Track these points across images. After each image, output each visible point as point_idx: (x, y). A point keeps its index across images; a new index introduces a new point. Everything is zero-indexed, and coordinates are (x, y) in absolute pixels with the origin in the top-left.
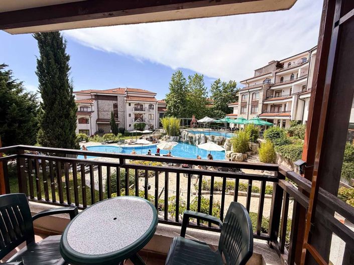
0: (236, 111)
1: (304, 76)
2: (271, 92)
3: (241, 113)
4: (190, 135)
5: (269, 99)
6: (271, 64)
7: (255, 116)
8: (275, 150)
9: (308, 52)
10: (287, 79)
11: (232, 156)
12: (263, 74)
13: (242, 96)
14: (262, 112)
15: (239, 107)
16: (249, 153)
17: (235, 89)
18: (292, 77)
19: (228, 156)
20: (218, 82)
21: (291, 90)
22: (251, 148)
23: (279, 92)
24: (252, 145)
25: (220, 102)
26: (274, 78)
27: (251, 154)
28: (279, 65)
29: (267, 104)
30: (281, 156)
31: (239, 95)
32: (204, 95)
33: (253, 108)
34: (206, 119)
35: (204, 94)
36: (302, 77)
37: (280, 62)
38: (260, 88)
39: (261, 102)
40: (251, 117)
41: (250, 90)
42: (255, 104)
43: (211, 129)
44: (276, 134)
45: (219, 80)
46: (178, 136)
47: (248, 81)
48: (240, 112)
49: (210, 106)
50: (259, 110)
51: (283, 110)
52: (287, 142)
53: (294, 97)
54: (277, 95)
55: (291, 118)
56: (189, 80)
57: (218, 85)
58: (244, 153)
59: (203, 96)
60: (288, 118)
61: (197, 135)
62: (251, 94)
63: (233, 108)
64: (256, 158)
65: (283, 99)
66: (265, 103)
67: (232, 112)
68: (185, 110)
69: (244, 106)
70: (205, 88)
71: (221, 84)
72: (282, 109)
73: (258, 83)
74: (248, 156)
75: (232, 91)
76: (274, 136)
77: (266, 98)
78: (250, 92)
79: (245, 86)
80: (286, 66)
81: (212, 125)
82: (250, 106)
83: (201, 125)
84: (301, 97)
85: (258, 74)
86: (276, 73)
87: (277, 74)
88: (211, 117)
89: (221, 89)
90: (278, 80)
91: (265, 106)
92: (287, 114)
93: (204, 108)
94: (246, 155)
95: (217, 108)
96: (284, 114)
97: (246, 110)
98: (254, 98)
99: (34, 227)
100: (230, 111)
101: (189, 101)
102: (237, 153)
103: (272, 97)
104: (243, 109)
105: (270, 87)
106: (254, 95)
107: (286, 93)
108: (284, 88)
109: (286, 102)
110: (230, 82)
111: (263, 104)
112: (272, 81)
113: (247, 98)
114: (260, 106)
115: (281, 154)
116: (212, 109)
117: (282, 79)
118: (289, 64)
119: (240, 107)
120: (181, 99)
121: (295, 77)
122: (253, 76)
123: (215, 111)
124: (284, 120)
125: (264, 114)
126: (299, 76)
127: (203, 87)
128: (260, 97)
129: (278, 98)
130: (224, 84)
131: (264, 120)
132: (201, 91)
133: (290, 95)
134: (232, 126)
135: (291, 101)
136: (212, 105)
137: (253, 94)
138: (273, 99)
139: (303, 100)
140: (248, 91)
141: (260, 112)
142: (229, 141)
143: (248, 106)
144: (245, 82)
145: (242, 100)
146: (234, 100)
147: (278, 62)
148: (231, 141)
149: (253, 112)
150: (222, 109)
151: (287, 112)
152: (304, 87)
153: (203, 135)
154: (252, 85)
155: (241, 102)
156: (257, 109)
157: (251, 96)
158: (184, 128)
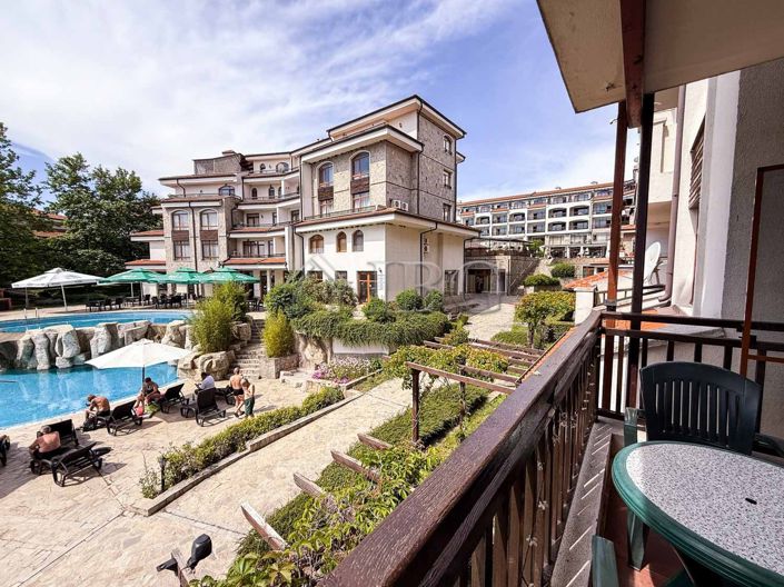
0: (157, 253)
2: (239, 215)
3: (176, 258)
5: (239, 228)
6: (229, 155)
7: (214, 265)
8: (293, 326)
9: (288, 156)
10: (263, 194)
11: (202, 364)
12: (215, 173)
13: (173, 215)
14: (230, 256)
15: (169, 242)
16: (237, 347)
17: (139, 195)
18: (271, 192)
19: (189, 367)
20: (75, 164)
21: (274, 217)
22: (238, 335)
23: (254, 216)
24: (239, 328)
25: (94, 226)
26: (240, 187)
27: (243, 347)
28: (246, 164)
29: (236, 239)
30: (306, 338)
31: (163, 211)
32: (23, 195)
33: (206, 248)
34: (58, 277)
35: (22, 191)
37: (246, 159)
38: (217, 204)
39: (222, 233)
40: (203, 266)
41: (193, 205)
42: (209, 238)
43: (83, 307)
45: (79, 157)
47: (180, 182)
48: (172, 256)
49: (51, 236)
50: (221, 250)
51: (267, 253)
52: (307, 310)
53: (286, 229)
54: (251, 221)
55: (288, 266)
57: (80, 173)
58: (227, 349)
59: (14, 197)
60: (283, 267)
61: (36, 334)
62: (197, 212)
63: (147, 244)
64: (255, 353)
65: (266, 232)
66: (232, 236)
67: (146, 254)
69: (180, 239)
70: (25, 173)
71: (91, 170)
72: (264, 251)
73: (207, 191)
74: (237, 353)
75: (130, 198)
76: (285, 301)
77: (232, 227)
78: (193, 208)
79: (173, 192)
80: (257, 168)
81: (75, 294)
82: (198, 241)
83: (48, 297)
84: (298, 230)
85: (202, 171)
86: (243, 178)
87: (245, 181)
88: (69, 266)
89: (92, 185)
90: (248, 194)
91: (232, 243)
92: (277, 259)
93: (29, 240)
94: (232, 352)
95: (87, 242)
96: (271, 260)
97: (188, 250)
98: (205, 223)
100: (143, 251)
102: (213, 354)
103: (243, 225)
104: (179, 248)
105: (237, 205)
106: (205, 217)
107: (266, 221)
108: (262, 210)
109: (271, 238)
110: (120, 172)
111: (229, 239)
112: (238, 193)
113: (187, 222)
114: (223, 242)
115: (304, 333)
116: (65, 243)
117: (254, 193)
118: (262, 168)
119: (172, 244)
121: (276, 194)
122: (192, 173)
123: (80, 252)
124: (272, 271)
125: (233, 260)
126: (283, 193)
127: (14, 167)
128: (219, 222)
129: (252, 229)
130: (100, 174)
131: (241, 272)
133: (274, 225)
134: (151, 290)
135: (283, 237)
136: (64, 231)
137: (201, 214)
138: (246, 229)
139: (301, 235)
140: (187, 205)
141: (223, 256)
142: (176, 330)
143: (192, 240)
144: (175, 182)
145: (173, 226)
146: (142, 224)
147: (243, 157)
148: (181, 328)
149: (207, 254)
150: (108, 245)
151: (277, 255)
152: (295, 214)
153: (68, 328)
154: (194, 192)
155: (173, 232)
156: (217, 248)
157: (197, 218)
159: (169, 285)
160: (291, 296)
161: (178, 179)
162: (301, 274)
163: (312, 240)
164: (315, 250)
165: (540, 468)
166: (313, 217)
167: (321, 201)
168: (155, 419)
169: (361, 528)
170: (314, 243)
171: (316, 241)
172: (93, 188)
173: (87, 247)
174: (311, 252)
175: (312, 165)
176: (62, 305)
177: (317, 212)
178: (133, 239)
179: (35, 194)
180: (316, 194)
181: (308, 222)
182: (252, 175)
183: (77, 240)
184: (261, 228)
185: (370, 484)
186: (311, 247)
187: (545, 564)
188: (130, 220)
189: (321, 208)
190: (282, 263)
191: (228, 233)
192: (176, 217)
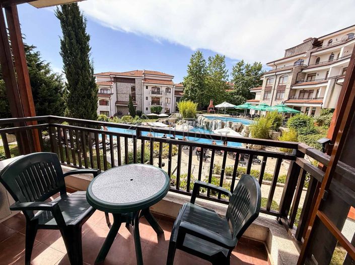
0: (258, 97)
1: (347, 56)
2: (302, 75)
3: (264, 99)
4: (206, 120)
6: (306, 42)
7: (280, 103)
8: (299, 139)
10: (324, 60)
12: (295, 54)
13: (267, 80)
14: (289, 99)
15: (263, 92)
17: (260, 72)
18: (331, 57)
20: (241, 64)
21: (327, 74)
23: (311, 75)
24: (273, 133)
25: (241, 87)
26: (308, 59)
28: (317, 43)
29: (295, 90)
31: (264, 79)
32: (224, 79)
33: (279, 94)
34: (225, 105)
35: (224, 77)
36: (344, 57)
37: (319, 40)
38: (290, 71)
39: (288, 86)
40: (274, 103)
41: (277, 73)
42: (281, 89)
43: (229, 115)
44: (302, 122)
45: (242, 62)
46: (194, 120)
47: (275, 63)
48: (263, 98)
50: (285, 96)
52: (313, 132)
53: (330, 81)
54: (310, 78)
55: (323, 105)
56: (209, 62)
57: (241, 67)
59: (223, 79)
61: (213, 121)
62: (278, 77)
63: (255, 93)
65: (316, 84)
66: (293, 88)
67: (254, 97)
68: (202, 95)
69: (268, 90)
70: (226, 71)
71: (244, 66)
72: (313, 95)
73: (287, 65)
75: (256, 74)
76: (299, 124)
77: (296, 82)
78: (276, 75)
79: (271, 68)
80: (325, 44)
81: (229, 111)
82: (275, 91)
85: (289, 54)
86: (311, 53)
87: (312, 54)
88: (231, 102)
89: (244, 71)
90: (313, 61)
91: (293, 92)
92: (318, 101)
93: (223, 92)
95: (237, 93)
96: (315, 101)
97: (270, 96)
98: (281, 82)
99: (66, 186)
100: (252, 96)
101: (207, 85)
103: (303, 81)
104: (266, 95)
105: (302, 70)
106: (282, 79)
107: (321, 77)
108: (319, 71)
109: (319, 87)
110: (255, 64)
111: (291, 89)
112: (306, 63)
113: (273, 82)
114: (287, 91)
116: (232, 94)
117: (318, 60)
118: (330, 42)
119: (264, 92)
120: (200, 83)
121: (335, 58)
122: (283, 57)
123: (235, 96)
125: (291, 101)
126: (340, 56)
127: (224, 70)
128: (288, 81)
129: (310, 83)
130: (248, 66)
131: (291, 107)
132: (221, 74)
133: (326, 79)
134: (252, 113)
135: (326, 87)
136: (232, 89)
137: (280, 78)
138: (304, 83)
139: (341, 85)
140: (274, 74)
141: (286, 98)
142: (247, 128)
143: (272, 91)
144: (273, 64)
145: (266, 85)
146: (258, 85)
147: (316, 40)
148: (249, 128)
149: (278, 98)
150: (243, 94)
151: (319, 98)
152: (346, 69)
155: (266, 87)
156: (283, 94)
157: (278, 80)
158: (200, 113)
159: (259, 112)
160: (305, 122)
172: (244, 72)
173: (237, 95)
176: (224, 114)
178: (251, 91)
179: (227, 77)
184: (315, 82)
190: (320, 103)
191: (292, 86)
192: (269, 81)
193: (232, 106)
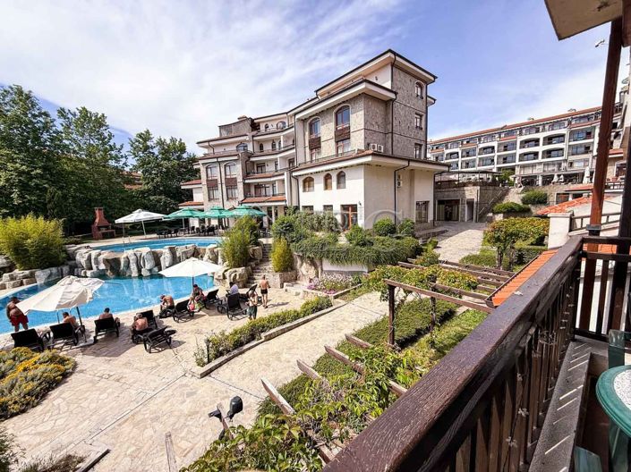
0: (199, 196)
2: (252, 167)
3: (210, 200)
4: (106, 255)
5: (252, 176)
6: (243, 120)
7: (234, 203)
8: (293, 249)
9: (285, 115)
10: (267, 147)
11: (230, 276)
12: (233, 135)
13: (207, 168)
14: (246, 197)
15: (205, 188)
16: (253, 264)
17: (185, 156)
18: (273, 146)
19: (222, 278)
20: (145, 137)
21: (276, 165)
22: (253, 255)
23: (261, 165)
24: (254, 250)
25: (159, 179)
26: (251, 144)
27: (257, 265)
28: (254, 125)
29: (249, 184)
30: (302, 258)
31: (200, 166)
32: (117, 161)
33: (230, 191)
34: (140, 216)
35: (117, 159)
37: (255, 121)
38: (236, 158)
39: (240, 179)
40: (228, 205)
41: (219, 160)
42: (231, 184)
43: (155, 235)
45: (148, 132)
46: (63, 264)
47: (211, 143)
48: (207, 199)
49: (134, 187)
50: (239, 192)
51: (271, 193)
52: (303, 237)
53: (285, 174)
54: (260, 169)
55: (287, 203)
56: (62, 120)
57: (149, 143)
58: (246, 266)
59: (112, 163)
60: (284, 203)
61: (130, 253)
62: (223, 165)
63: (190, 191)
64: (265, 269)
65: (270, 177)
66: (247, 181)
67: (191, 198)
68: (65, 197)
69: (212, 185)
70: (118, 146)
71: (155, 140)
72: (270, 191)
73: (228, 149)
74: (253, 269)
75: (179, 158)
76: (286, 230)
77: (246, 175)
78: (219, 162)
79: (206, 151)
80: (262, 127)
81: (151, 227)
82: (224, 186)
83: (135, 229)
84: (294, 174)
85: (225, 134)
86: (253, 136)
87: (255, 138)
88: (146, 208)
89: (156, 151)
90: (257, 149)
91: (247, 186)
92: (279, 197)
93: (123, 191)
94: (250, 268)
95: (155, 191)
96: (274, 198)
97: (218, 194)
98: (228, 173)
100: (189, 196)
101: (72, 173)
102: (237, 269)
103: (254, 173)
104: (211, 192)
105: (249, 157)
106: (228, 168)
107: (270, 168)
108: (266, 161)
109: (275, 181)
110: (173, 140)
111: (244, 184)
112: (250, 149)
113: (216, 173)
114: (240, 186)
115: (301, 254)
116: (143, 192)
117: (261, 147)
118: (267, 127)
120: (44, 168)
121: (277, 147)
122: (218, 136)
123: (152, 198)
124: (276, 207)
125: (248, 200)
126: (282, 146)
127: (111, 143)
128: (237, 171)
129: (263, 175)
130: (161, 143)
131: (253, 208)
132: (105, 151)
133: (277, 171)
134: (195, 223)
135: (283, 180)
136: (141, 184)
137: (225, 166)
138: (256, 175)
139: (296, 178)
140: (216, 160)
141: (241, 197)
142: (212, 251)
143: (220, 186)
144: (207, 144)
145: (207, 176)
146: (187, 176)
147: (252, 120)
148: (215, 250)
149: (230, 196)
150: (167, 193)
151: (279, 195)
152: (291, 161)
153: (147, 249)
154: (219, 150)
155: (207, 180)
156: (236, 191)
157: (223, 170)
158: (77, 243)
159: (206, 219)
160: (290, 226)
161: (209, 141)
162: (297, 208)
163: (305, 182)
164: (307, 189)
165: (519, 378)
166: (305, 163)
167: (311, 150)
168: (201, 313)
169: (350, 407)
170: (307, 184)
171: (308, 182)
172: (157, 153)
173: (155, 195)
174: (304, 191)
175: (304, 121)
176: (143, 234)
177: (308, 159)
178: (182, 187)
179: (124, 160)
180: (307, 144)
181: (303, 166)
182: (259, 134)
183: (149, 190)
184: (267, 174)
185: (356, 375)
186: (304, 187)
187: (521, 463)
188: (180, 174)
189: (311, 155)
190: (283, 201)
191: (244, 179)
192: (209, 170)
193: (156, 216)
